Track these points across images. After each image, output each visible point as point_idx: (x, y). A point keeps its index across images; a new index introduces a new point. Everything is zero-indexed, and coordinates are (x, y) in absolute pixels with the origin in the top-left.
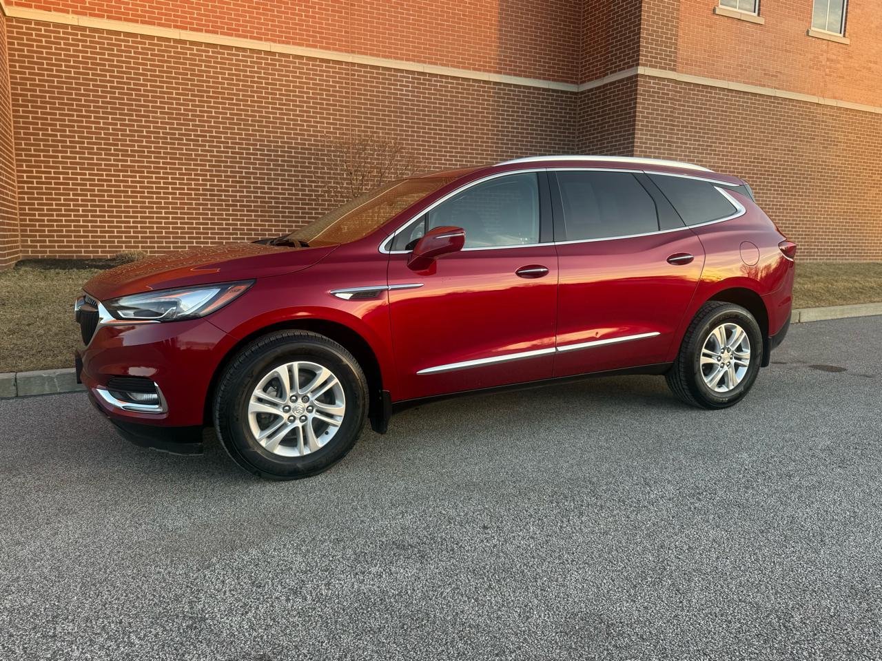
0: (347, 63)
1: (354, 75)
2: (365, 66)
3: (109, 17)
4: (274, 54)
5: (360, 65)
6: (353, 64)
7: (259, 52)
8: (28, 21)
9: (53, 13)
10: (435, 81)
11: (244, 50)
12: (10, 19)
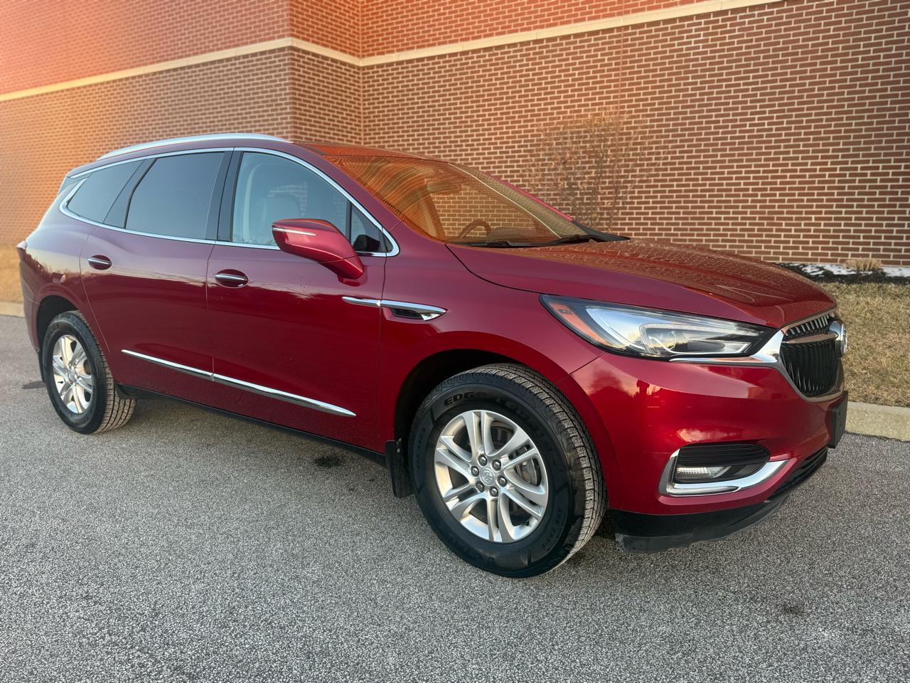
0: (619, 29)
1: (627, 40)
2: (641, 25)
3: (418, 47)
4: (541, 41)
5: (635, 26)
6: (626, 27)
7: (528, 43)
8: (371, 67)
9: (386, 55)
10: (741, 18)
11: (514, 45)
12: (364, 68)
